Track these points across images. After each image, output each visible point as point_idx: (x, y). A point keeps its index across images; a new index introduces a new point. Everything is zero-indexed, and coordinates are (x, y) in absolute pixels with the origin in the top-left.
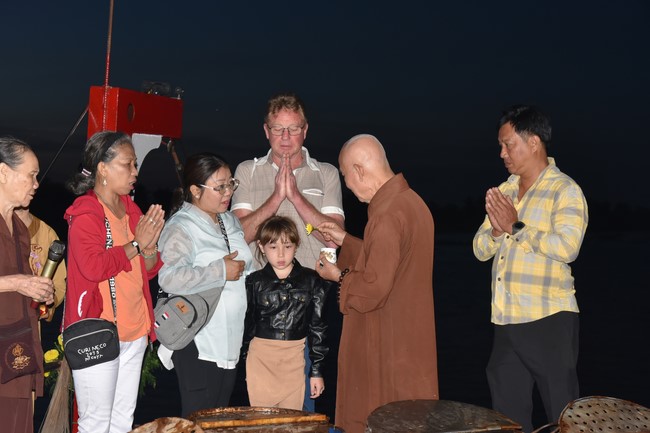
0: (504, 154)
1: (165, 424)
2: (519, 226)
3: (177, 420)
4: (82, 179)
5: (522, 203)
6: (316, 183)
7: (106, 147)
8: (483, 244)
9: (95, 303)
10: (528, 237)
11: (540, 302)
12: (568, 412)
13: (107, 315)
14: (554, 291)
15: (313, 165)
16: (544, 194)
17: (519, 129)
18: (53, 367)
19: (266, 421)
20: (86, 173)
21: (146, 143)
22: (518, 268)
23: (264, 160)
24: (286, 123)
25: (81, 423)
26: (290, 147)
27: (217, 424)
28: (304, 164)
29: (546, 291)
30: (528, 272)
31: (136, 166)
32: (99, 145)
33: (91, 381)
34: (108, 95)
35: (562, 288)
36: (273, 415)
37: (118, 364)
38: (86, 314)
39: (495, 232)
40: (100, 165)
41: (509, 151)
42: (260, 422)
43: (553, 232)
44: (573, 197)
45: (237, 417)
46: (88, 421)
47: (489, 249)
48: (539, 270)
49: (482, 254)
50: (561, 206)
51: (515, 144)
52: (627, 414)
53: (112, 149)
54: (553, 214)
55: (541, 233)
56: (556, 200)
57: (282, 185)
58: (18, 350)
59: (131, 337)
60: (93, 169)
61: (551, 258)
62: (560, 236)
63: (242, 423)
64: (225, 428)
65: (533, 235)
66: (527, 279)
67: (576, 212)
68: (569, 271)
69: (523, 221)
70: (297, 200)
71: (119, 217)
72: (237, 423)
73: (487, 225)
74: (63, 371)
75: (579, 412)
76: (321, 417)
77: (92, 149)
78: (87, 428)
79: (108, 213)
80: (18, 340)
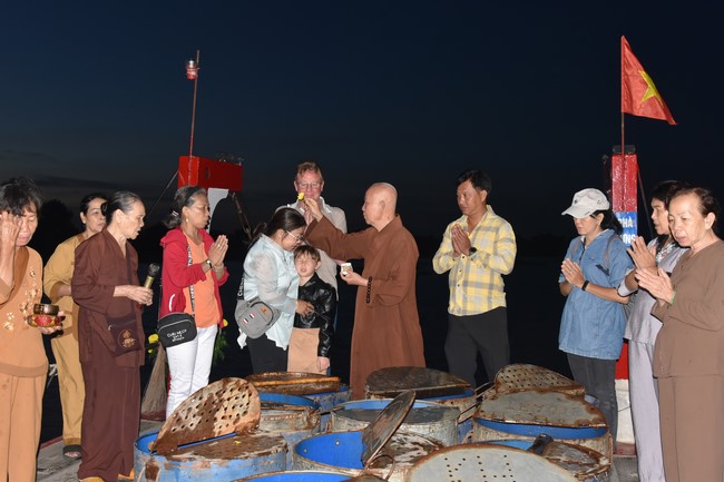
1: (228, 382)
2: (473, 250)
3: (236, 379)
4: (172, 218)
5: (472, 235)
7: (188, 197)
9: (180, 302)
10: (480, 258)
11: (486, 300)
12: (501, 374)
13: (188, 310)
14: (494, 293)
15: (327, 208)
16: (488, 229)
18: (155, 346)
19: (298, 381)
20: (175, 214)
21: (217, 195)
22: (472, 277)
23: (294, 205)
24: (309, 180)
27: (264, 383)
28: (321, 207)
29: (490, 293)
31: (209, 209)
32: (183, 195)
33: (179, 355)
34: (192, 162)
36: (302, 377)
37: (198, 343)
38: (174, 310)
39: (455, 254)
40: (184, 209)
42: (293, 382)
43: (497, 254)
45: (277, 378)
46: (177, 382)
48: (486, 279)
50: (501, 237)
52: (540, 375)
53: (192, 198)
54: (496, 242)
56: (497, 233)
58: (127, 334)
59: (206, 325)
60: (180, 211)
61: (494, 271)
62: (501, 255)
63: (282, 382)
64: (270, 386)
65: (483, 256)
66: (479, 285)
71: (197, 244)
72: (278, 383)
74: (160, 349)
75: (508, 375)
76: (335, 379)
77: (179, 197)
78: (176, 387)
79: (190, 241)
80: (127, 328)
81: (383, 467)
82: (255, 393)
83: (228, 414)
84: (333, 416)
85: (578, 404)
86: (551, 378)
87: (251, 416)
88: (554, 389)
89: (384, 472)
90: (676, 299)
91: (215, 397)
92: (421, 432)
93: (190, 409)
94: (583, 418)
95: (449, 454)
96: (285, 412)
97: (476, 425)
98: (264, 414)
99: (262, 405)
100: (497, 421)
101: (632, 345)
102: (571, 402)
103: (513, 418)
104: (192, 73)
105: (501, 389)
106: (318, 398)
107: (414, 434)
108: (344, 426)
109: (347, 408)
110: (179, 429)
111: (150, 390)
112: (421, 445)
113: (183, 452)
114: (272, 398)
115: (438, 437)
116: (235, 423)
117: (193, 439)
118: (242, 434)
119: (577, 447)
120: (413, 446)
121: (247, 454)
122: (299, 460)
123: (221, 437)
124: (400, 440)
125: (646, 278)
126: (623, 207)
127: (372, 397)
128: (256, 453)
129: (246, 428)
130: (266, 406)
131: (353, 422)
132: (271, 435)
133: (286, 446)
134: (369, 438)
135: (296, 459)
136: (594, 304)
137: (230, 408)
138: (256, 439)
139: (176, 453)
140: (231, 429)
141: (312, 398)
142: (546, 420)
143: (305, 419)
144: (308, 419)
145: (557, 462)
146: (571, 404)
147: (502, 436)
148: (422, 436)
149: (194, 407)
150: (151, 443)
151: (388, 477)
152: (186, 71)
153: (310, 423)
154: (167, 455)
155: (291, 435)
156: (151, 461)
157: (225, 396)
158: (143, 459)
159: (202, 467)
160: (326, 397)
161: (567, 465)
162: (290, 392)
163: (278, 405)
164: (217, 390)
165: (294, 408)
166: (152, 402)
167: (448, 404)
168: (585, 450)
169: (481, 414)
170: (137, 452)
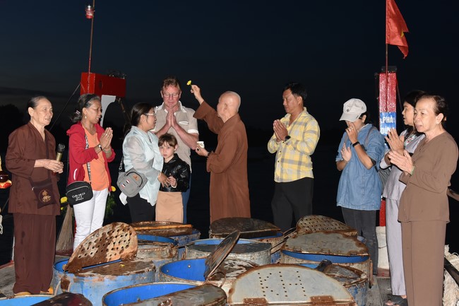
0: (285, 103)
1: (116, 225)
2: (288, 137)
3: (122, 223)
4: (76, 115)
5: (290, 127)
6: (185, 118)
7: (87, 101)
8: (272, 146)
9: (81, 174)
10: (292, 143)
11: (296, 172)
12: (301, 222)
13: (86, 179)
14: (303, 167)
15: (183, 109)
16: (300, 124)
17: (293, 93)
18: (64, 205)
19: (164, 227)
20: (78, 112)
21: (108, 100)
22: (287, 156)
23: (160, 107)
24: (171, 91)
25: (77, 229)
26: (173, 103)
27: (141, 228)
28: (180, 110)
29: (299, 168)
30: (292, 159)
32: (84, 100)
34: (90, 77)
35: (307, 166)
36: (167, 225)
37: (94, 202)
38: (77, 179)
39: (277, 140)
40: (84, 109)
41: (288, 102)
42: (161, 227)
43: (303, 141)
44: (314, 125)
45: (150, 225)
46: (81, 228)
47: (274, 148)
48: (297, 158)
49: (272, 150)
50: (308, 129)
51: (291, 100)
52: (327, 223)
53: (89, 102)
54: (304, 133)
55: (298, 141)
56: (305, 126)
57: (170, 121)
58: (45, 193)
60: (81, 111)
61: (302, 153)
62: (306, 143)
63: (153, 228)
64: (145, 230)
65: (294, 142)
66: (291, 162)
67: (314, 132)
68: (310, 159)
69: (290, 135)
70: (177, 128)
72: (150, 228)
73: (274, 137)
74: (69, 207)
75: (305, 222)
76: (189, 226)
77: (81, 101)
78: (80, 231)
79: (87, 132)
80: (45, 189)
81: (218, 280)
82: (134, 233)
83: (116, 247)
84: (187, 249)
85: (351, 241)
86: (335, 224)
87: (132, 249)
88: (336, 232)
89: (219, 283)
90: (415, 171)
91: (107, 235)
92: (245, 259)
93: (90, 243)
94: (353, 250)
95: (261, 271)
96: (154, 247)
97: (282, 254)
98: (140, 248)
99: (139, 242)
100: (297, 252)
101: (388, 201)
102: (346, 239)
103: (307, 250)
104: (90, 14)
105: (301, 231)
106: (177, 238)
107: (240, 260)
108: (194, 255)
109: (197, 244)
110: (83, 256)
111: (62, 235)
112: (244, 267)
113: (86, 271)
114: (145, 238)
115: (257, 262)
116: (120, 253)
117: (93, 263)
118: (126, 260)
119: (347, 268)
120: (239, 267)
121: (128, 272)
122: (163, 276)
123: (111, 262)
124: (231, 264)
125: (395, 158)
126: (386, 109)
127: (214, 237)
128: (135, 271)
129: (128, 256)
130: (141, 242)
131: (200, 253)
132: (144, 261)
133: (154, 268)
134: (209, 263)
135: (161, 275)
136: (361, 174)
137: (117, 243)
138: (135, 263)
139: (81, 272)
140: (118, 257)
141: (173, 238)
142: (329, 251)
143: (168, 251)
144: (170, 251)
145: (333, 277)
146: (346, 241)
147: (299, 261)
148: (246, 261)
149: (93, 241)
150: (64, 266)
151: (221, 286)
152: (85, 13)
153: (171, 254)
154: (76, 273)
155: (159, 262)
156: (65, 277)
157: (114, 234)
158: (59, 276)
159: (99, 280)
160: (183, 238)
161: (339, 279)
162: (158, 234)
163: (150, 242)
164: (108, 230)
165: (160, 244)
166: (63, 244)
167: (265, 241)
168: (353, 270)
169: (286, 247)
170: (55, 272)
